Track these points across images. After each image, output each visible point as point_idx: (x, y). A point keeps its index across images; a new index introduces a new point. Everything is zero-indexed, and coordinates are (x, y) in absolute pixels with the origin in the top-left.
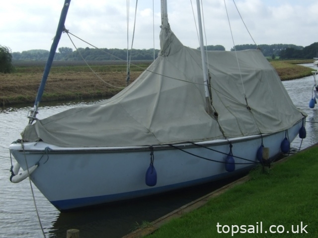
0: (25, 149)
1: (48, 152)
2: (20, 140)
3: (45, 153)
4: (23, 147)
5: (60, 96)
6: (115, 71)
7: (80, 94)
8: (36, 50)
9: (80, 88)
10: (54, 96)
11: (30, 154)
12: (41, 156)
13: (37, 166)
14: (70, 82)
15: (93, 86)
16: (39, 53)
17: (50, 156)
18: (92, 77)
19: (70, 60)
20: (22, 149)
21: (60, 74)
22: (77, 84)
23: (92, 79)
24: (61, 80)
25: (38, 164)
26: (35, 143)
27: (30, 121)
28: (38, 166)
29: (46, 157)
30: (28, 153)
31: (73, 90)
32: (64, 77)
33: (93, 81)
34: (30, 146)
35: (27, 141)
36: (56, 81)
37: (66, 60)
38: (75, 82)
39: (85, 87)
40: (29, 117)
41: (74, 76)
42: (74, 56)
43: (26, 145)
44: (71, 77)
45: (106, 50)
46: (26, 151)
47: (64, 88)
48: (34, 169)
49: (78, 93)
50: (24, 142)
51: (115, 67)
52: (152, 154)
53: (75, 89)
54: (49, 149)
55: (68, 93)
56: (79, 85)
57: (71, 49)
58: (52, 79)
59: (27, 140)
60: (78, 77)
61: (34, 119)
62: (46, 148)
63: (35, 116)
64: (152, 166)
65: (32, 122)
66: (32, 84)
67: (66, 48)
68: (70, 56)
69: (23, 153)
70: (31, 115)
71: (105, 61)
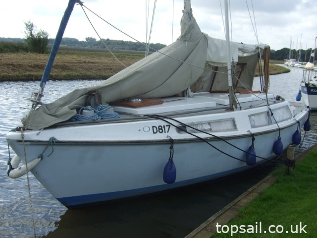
0: (25, 138)
1: (53, 143)
2: (20, 128)
3: (50, 144)
4: (23, 136)
5: (82, 76)
6: (129, 58)
7: (100, 75)
8: (68, 38)
9: (100, 70)
10: (78, 75)
11: (31, 144)
12: (44, 147)
13: (40, 159)
14: (92, 65)
15: (111, 69)
16: (70, 41)
17: (56, 148)
18: (111, 62)
19: (94, 48)
20: (22, 139)
21: (85, 57)
22: (98, 66)
23: (111, 63)
24: (85, 62)
25: (41, 157)
26: (38, 132)
27: (33, 104)
28: (42, 159)
29: (50, 148)
30: (29, 143)
31: (94, 72)
32: (87, 60)
33: (111, 65)
34: (31, 135)
35: (29, 130)
36: (80, 63)
37: (91, 47)
38: (96, 65)
39: (104, 69)
40: (32, 101)
41: (96, 60)
42: (97, 45)
43: (26, 133)
44: (93, 61)
45: (122, 41)
46: (26, 141)
47: (87, 69)
48: (37, 163)
49: (98, 74)
50: (24, 130)
51: (129, 55)
52: (171, 148)
53: (96, 70)
54: (55, 139)
55: (89, 73)
56: (99, 68)
57: (95, 39)
58: (77, 60)
59: (29, 127)
60: (100, 61)
61: (38, 103)
62: (50, 139)
63: (39, 99)
64: (171, 161)
65: (36, 106)
66: (59, 64)
67: (91, 38)
68: (95, 45)
69: (22, 143)
70: (35, 98)
71: (122, 50)
